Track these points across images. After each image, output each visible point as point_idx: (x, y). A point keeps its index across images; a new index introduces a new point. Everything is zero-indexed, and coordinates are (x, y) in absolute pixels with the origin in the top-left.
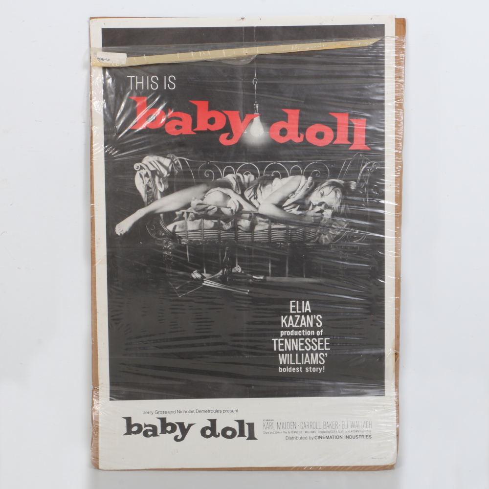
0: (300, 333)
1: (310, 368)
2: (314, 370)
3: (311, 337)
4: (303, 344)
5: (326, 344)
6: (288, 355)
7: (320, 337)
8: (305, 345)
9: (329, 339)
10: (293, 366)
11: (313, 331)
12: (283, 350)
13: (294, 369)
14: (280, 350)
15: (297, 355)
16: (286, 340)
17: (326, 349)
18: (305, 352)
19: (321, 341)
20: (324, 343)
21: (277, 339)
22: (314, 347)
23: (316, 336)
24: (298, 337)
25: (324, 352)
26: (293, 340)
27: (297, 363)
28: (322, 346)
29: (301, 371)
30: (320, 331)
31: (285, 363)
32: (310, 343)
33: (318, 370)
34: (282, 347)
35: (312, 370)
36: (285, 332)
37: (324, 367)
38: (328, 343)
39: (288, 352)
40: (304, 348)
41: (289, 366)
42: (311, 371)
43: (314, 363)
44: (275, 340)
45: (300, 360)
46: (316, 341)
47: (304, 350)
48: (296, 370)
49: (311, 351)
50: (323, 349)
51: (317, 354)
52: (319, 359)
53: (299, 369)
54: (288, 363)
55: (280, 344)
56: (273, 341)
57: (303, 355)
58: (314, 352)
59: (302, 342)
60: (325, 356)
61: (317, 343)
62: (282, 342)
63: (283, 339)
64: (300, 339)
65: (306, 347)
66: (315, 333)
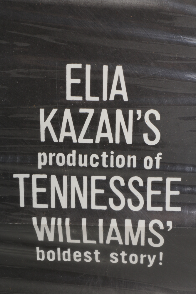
0: (95, 161)
1: (123, 254)
2: (134, 259)
3: (126, 173)
4: (102, 191)
5: (169, 193)
6: (60, 220)
7: (154, 172)
8: (109, 193)
9: (179, 179)
10: (74, 248)
11: (134, 157)
12: (46, 206)
13: (77, 255)
14: (35, 205)
15: (84, 221)
16: (54, 178)
17: (168, 208)
18: (108, 215)
19: (156, 186)
20: (164, 192)
21: (28, 176)
22: (136, 202)
23: (140, 170)
24: (89, 171)
25: (164, 216)
26: (74, 179)
27: (86, 241)
28: (158, 201)
29: (97, 260)
30: (153, 156)
31: (51, 239)
32: (125, 190)
33: (146, 260)
34: (44, 198)
35: (127, 258)
36: (51, 155)
37: (161, 254)
38: (177, 193)
39: (59, 212)
40: (107, 203)
41: (64, 246)
42: (124, 262)
43: (135, 243)
44: (21, 177)
45: (93, 233)
46: (141, 184)
47: (104, 208)
48: (83, 257)
49: (126, 213)
50: (160, 209)
51: (141, 224)
52: (148, 234)
53: (93, 256)
54: (61, 239)
55: (36, 190)
56: (17, 179)
57: (101, 222)
58: (135, 217)
59: (99, 184)
60: (166, 228)
61: (143, 191)
62: (41, 184)
63: (45, 176)
64: (94, 178)
65: (111, 201)
66: (140, 162)
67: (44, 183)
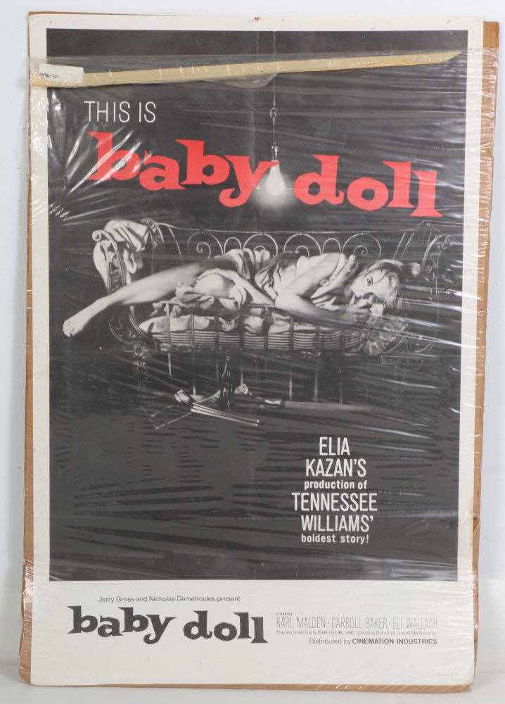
0: (333, 485)
1: (348, 537)
2: (354, 540)
3: (349, 491)
4: (337, 501)
5: (371, 501)
6: (315, 517)
7: (363, 491)
8: (341, 502)
9: (376, 494)
10: (322, 534)
11: (353, 483)
12: (308, 510)
13: (323, 538)
14: (303, 509)
15: (328, 517)
16: (312, 495)
17: (371, 509)
18: (340, 514)
19: (364, 498)
20: (368, 501)
21: (299, 494)
22: (354, 507)
23: (356, 490)
24: (330, 491)
25: (369, 513)
26: (323, 495)
27: (328, 529)
28: (366, 505)
29: (334, 541)
30: (363, 482)
31: (310, 529)
32: (349, 500)
33: (360, 540)
34: (307, 505)
35: (350, 539)
36: (311, 483)
37: (368, 536)
38: (375, 501)
39: (315, 512)
40: (339, 508)
41: (317, 533)
42: (348, 542)
43: (354, 530)
44: (296, 494)
45: (332, 525)
46: (357, 497)
47: (338, 510)
48: (326, 539)
49: (350, 512)
50: (367, 510)
51: (357, 517)
52: (361, 524)
53: (332, 539)
54: (315, 529)
55: (303, 501)
56: (294, 496)
57: (337, 517)
58: (354, 514)
59: (336, 498)
60: (370, 519)
61: (358, 500)
62: (306, 497)
63: (308, 494)
64: (333, 494)
65: (342, 506)
66: (356, 485)
67: (307, 498)
